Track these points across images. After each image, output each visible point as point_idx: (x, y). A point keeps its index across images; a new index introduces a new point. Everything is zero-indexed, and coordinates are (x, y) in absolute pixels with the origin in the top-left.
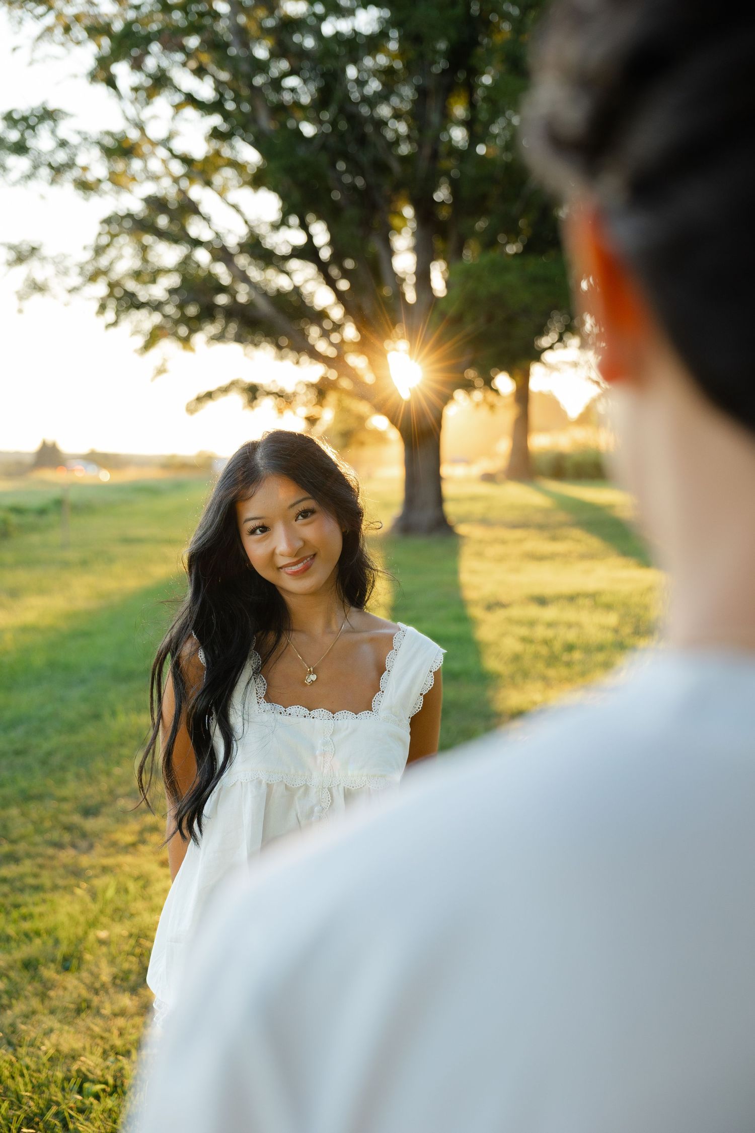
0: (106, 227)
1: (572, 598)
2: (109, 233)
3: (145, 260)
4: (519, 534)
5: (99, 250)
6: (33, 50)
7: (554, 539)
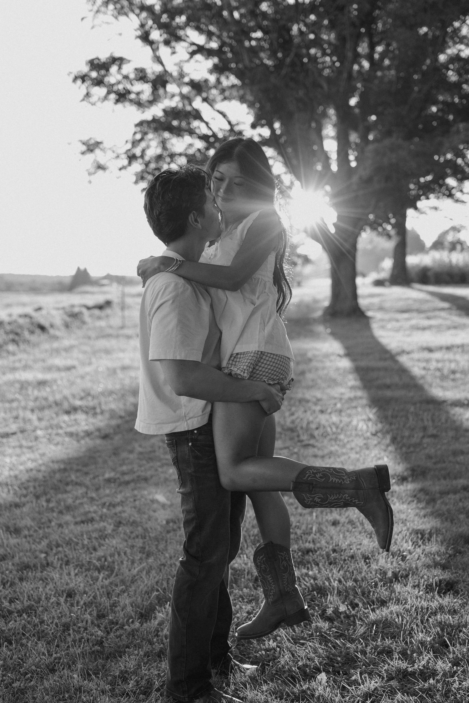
0: (138, 129)
1: (449, 348)
2: (141, 131)
3: (164, 148)
4: (406, 315)
5: (135, 143)
6: (94, 19)
7: (429, 318)
